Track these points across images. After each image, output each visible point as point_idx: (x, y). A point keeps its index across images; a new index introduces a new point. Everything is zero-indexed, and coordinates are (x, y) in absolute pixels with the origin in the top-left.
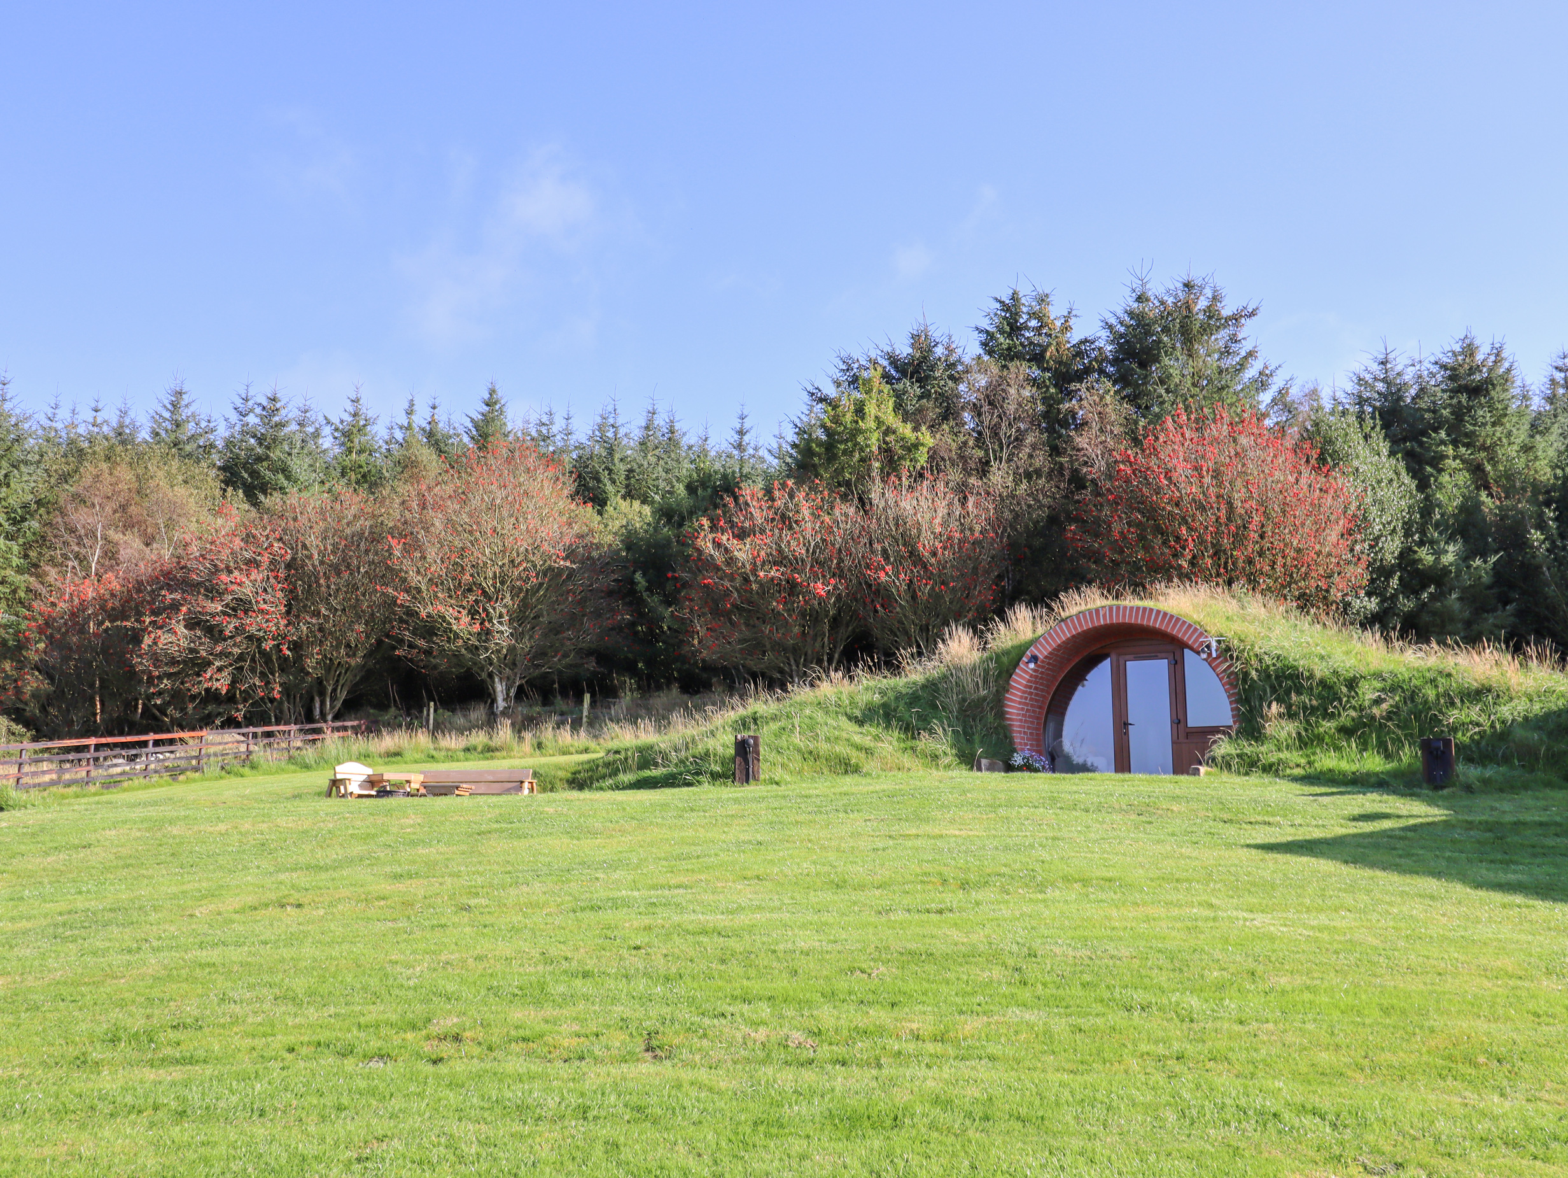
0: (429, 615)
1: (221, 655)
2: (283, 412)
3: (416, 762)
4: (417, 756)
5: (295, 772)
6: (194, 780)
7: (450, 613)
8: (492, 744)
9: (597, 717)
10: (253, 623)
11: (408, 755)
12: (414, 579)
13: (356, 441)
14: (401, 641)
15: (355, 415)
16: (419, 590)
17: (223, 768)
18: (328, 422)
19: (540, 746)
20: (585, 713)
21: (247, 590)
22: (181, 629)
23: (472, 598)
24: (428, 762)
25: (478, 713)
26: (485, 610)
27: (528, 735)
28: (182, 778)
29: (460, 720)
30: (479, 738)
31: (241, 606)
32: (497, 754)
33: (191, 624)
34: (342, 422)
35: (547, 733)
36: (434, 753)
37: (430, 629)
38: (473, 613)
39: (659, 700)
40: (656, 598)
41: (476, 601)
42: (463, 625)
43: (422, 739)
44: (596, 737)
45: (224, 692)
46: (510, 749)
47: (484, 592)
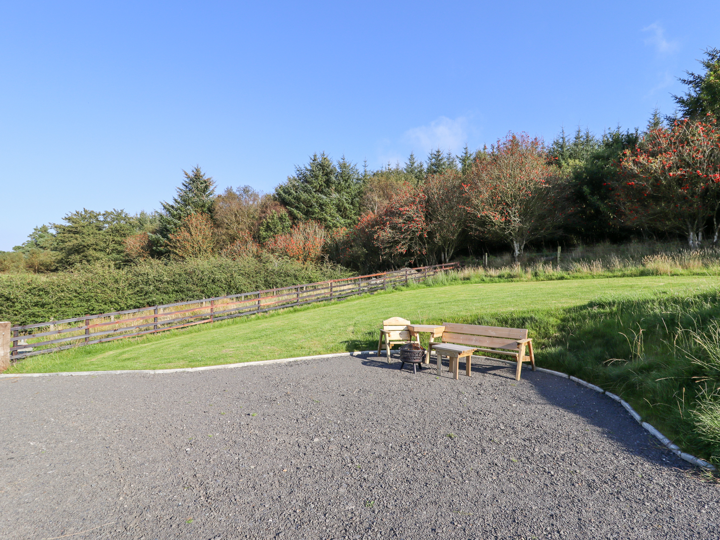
0: (482, 216)
1: (404, 238)
2: (442, 155)
3: (476, 283)
4: (477, 280)
5: (424, 288)
6: (380, 294)
7: (491, 214)
8: (512, 274)
9: (565, 257)
10: (413, 226)
11: (473, 280)
12: (475, 202)
13: (467, 162)
14: (471, 228)
15: (466, 153)
16: (477, 206)
17: (394, 287)
18: (458, 157)
19: (536, 275)
20: (559, 256)
21: (411, 213)
22: (388, 230)
23: (500, 207)
24: (481, 283)
25: (507, 257)
26: (507, 211)
27: (529, 270)
28: (375, 293)
29: (499, 260)
30: (506, 271)
31: (410, 219)
32: (514, 279)
33: (393, 228)
34: (462, 156)
35: (540, 268)
36: (484, 278)
37: (483, 222)
38: (502, 213)
39: (600, 248)
40: (596, 197)
41: (503, 208)
42: (497, 219)
43: (481, 271)
44: (567, 270)
45: (404, 253)
46: (520, 276)
47: (507, 204)
